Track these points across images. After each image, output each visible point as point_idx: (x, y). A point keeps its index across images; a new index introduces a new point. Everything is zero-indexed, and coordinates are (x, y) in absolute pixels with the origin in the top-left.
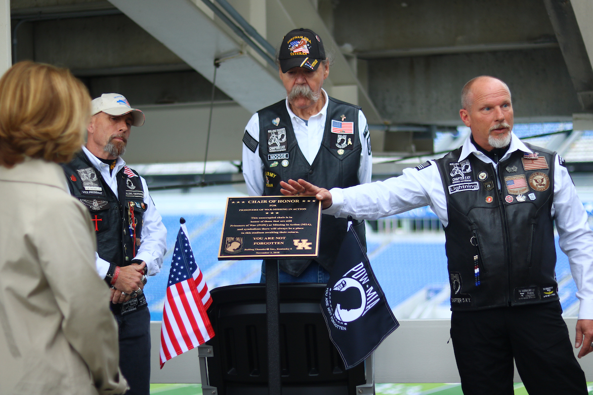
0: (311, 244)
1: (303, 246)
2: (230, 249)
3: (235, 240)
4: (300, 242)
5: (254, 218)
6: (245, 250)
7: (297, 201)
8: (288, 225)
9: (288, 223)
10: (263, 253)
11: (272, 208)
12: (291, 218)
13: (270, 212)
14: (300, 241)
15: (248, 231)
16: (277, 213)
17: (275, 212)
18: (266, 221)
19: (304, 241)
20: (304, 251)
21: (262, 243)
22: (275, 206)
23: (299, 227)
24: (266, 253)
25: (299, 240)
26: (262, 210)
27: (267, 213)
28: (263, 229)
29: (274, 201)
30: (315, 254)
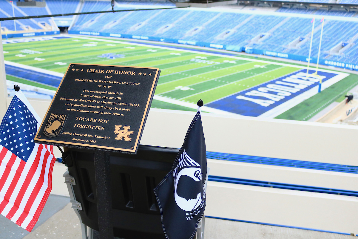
0: (132, 133)
1: (123, 136)
2: (49, 130)
3: (58, 119)
4: (122, 129)
5: (86, 91)
6: (63, 133)
7: (133, 73)
8: (116, 103)
9: (117, 101)
10: (80, 140)
11: (107, 79)
12: (122, 94)
13: (103, 84)
14: (123, 127)
15: (74, 107)
16: (110, 87)
17: (107, 84)
18: (96, 97)
19: (126, 128)
20: (122, 143)
21: (82, 126)
22: (111, 77)
23: (126, 107)
24: (82, 140)
25: (120, 126)
26: (97, 81)
27: (100, 86)
28: (90, 106)
29: (111, 72)
30: (133, 149)
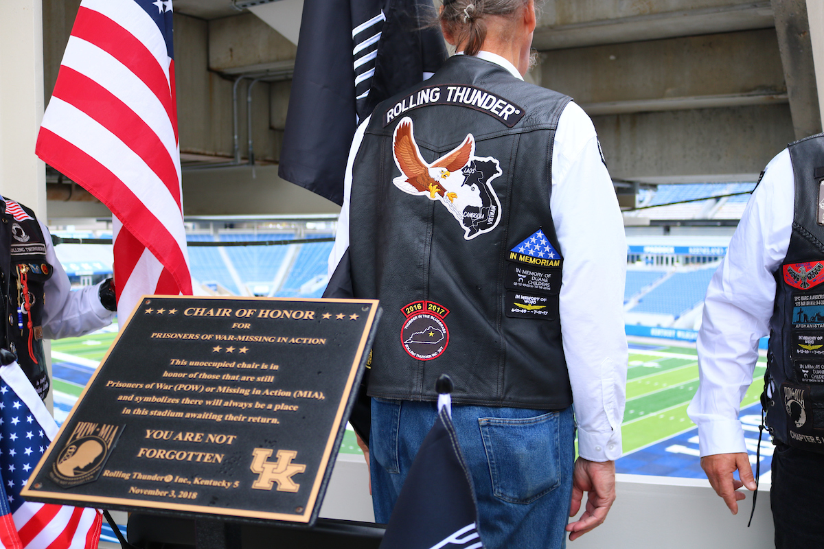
0: (301, 468)
1: (275, 477)
2: (66, 468)
3: (95, 436)
4: (273, 459)
5: (178, 362)
6: (107, 473)
7: (309, 315)
8: (258, 392)
9: (263, 386)
10: (151, 492)
11: (237, 332)
12: (276, 367)
13: (225, 344)
14: (274, 454)
15: (144, 405)
16: (244, 350)
17: (238, 345)
18: (205, 376)
19: (286, 456)
20: (273, 499)
21: (160, 454)
22: (247, 326)
23: (287, 401)
24: (157, 492)
25: (268, 452)
26: (209, 337)
27: (217, 349)
28: (187, 401)
29: (248, 313)
30: (302, 513)
